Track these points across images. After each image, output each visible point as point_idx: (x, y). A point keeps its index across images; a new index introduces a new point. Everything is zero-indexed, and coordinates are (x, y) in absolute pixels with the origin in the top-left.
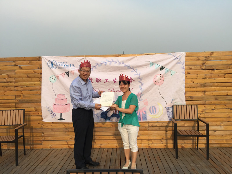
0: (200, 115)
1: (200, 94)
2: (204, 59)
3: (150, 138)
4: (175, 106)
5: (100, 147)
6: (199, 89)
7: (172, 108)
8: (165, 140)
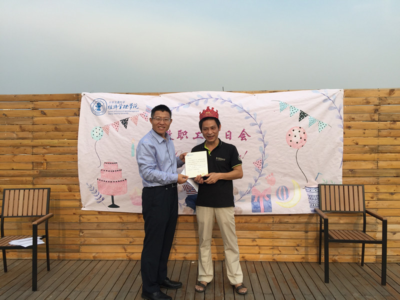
0: (368, 203)
1: (369, 166)
2: (377, 102)
3: (276, 244)
4: (323, 187)
5: (184, 258)
6: (368, 156)
7: (317, 190)
8: (304, 248)
